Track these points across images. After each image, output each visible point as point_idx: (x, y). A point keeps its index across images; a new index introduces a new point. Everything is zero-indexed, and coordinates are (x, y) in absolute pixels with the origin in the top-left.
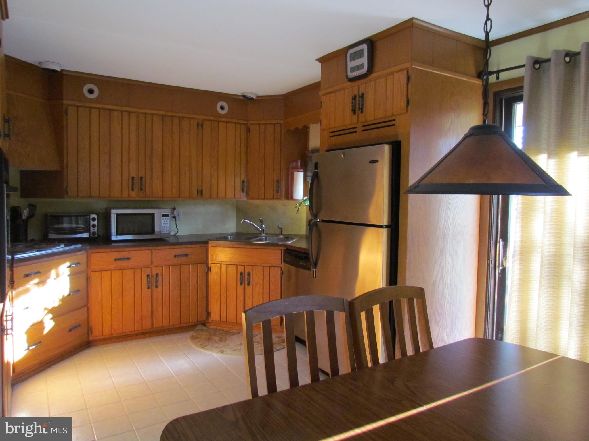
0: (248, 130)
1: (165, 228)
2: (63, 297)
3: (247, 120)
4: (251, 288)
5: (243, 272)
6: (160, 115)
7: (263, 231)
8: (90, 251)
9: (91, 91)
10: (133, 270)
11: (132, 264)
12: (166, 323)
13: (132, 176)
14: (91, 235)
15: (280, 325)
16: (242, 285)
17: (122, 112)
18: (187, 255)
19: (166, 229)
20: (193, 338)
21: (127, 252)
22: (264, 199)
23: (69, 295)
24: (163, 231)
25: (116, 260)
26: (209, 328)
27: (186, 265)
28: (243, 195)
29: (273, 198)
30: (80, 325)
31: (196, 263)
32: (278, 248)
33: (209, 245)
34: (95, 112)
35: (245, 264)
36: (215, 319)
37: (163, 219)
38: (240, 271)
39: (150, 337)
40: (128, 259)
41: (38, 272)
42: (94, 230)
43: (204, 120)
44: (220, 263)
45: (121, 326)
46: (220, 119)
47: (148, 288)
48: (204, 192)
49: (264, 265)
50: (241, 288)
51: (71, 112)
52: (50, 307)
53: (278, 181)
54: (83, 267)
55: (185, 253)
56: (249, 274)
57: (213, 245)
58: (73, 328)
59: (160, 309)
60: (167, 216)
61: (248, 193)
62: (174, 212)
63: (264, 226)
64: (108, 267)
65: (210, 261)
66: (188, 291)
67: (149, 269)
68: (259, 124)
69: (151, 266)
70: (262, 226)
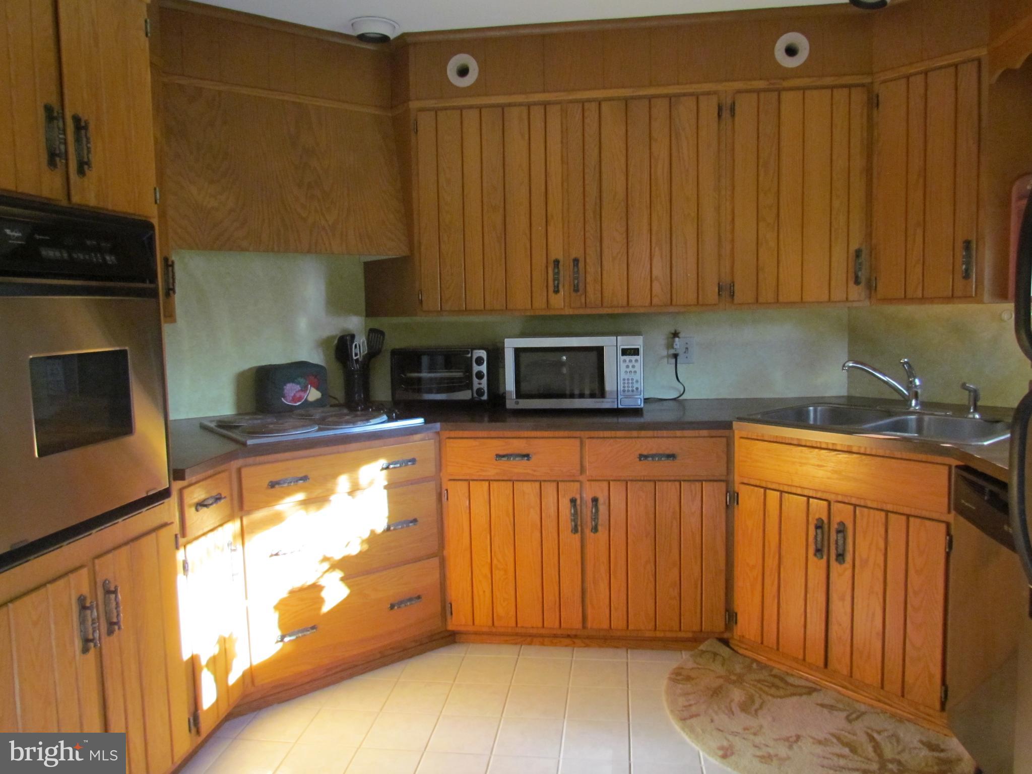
0: (873, 102)
1: (628, 383)
2: (369, 536)
3: (871, 73)
4: (849, 573)
5: (826, 521)
6: (618, 99)
7: (916, 396)
8: (446, 434)
9: (463, 72)
10: (537, 484)
11: (535, 471)
12: (618, 622)
13: (553, 257)
14: (475, 395)
15: (937, 706)
16: (822, 558)
17: (529, 106)
18: (672, 456)
19: (632, 387)
20: (679, 678)
21: (524, 441)
22: (923, 300)
23: (388, 529)
24: (624, 391)
25: (499, 456)
26: (736, 652)
27: (670, 483)
28: (857, 292)
29: (951, 298)
30: (419, 597)
31: (697, 478)
32: (939, 459)
33: (737, 434)
34: (471, 117)
35: (831, 497)
36: (747, 637)
37: (625, 361)
38: (817, 516)
39: (585, 647)
40: (527, 456)
41: (305, 478)
42: (480, 384)
43: (739, 92)
44: (764, 484)
45: (513, 613)
46: (786, 84)
47: (575, 530)
48: (737, 288)
49: (889, 507)
50: (817, 566)
51: (425, 122)
52: (338, 556)
53: (967, 245)
54: (429, 469)
55: (668, 452)
56: (842, 530)
57: (744, 434)
58: (400, 603)
59: (603, 586)
60: (635, 352)
61: (871, 288)
62: (675, 344)
63: (917, 382)
64: (484, 474)
65: (737, 479)
66: (675, 551)
67: (577, 485)
68: (908, 77)
69: (581, 478)
70: (911, 382)
